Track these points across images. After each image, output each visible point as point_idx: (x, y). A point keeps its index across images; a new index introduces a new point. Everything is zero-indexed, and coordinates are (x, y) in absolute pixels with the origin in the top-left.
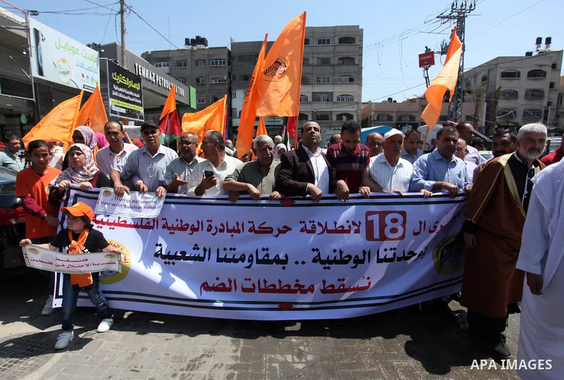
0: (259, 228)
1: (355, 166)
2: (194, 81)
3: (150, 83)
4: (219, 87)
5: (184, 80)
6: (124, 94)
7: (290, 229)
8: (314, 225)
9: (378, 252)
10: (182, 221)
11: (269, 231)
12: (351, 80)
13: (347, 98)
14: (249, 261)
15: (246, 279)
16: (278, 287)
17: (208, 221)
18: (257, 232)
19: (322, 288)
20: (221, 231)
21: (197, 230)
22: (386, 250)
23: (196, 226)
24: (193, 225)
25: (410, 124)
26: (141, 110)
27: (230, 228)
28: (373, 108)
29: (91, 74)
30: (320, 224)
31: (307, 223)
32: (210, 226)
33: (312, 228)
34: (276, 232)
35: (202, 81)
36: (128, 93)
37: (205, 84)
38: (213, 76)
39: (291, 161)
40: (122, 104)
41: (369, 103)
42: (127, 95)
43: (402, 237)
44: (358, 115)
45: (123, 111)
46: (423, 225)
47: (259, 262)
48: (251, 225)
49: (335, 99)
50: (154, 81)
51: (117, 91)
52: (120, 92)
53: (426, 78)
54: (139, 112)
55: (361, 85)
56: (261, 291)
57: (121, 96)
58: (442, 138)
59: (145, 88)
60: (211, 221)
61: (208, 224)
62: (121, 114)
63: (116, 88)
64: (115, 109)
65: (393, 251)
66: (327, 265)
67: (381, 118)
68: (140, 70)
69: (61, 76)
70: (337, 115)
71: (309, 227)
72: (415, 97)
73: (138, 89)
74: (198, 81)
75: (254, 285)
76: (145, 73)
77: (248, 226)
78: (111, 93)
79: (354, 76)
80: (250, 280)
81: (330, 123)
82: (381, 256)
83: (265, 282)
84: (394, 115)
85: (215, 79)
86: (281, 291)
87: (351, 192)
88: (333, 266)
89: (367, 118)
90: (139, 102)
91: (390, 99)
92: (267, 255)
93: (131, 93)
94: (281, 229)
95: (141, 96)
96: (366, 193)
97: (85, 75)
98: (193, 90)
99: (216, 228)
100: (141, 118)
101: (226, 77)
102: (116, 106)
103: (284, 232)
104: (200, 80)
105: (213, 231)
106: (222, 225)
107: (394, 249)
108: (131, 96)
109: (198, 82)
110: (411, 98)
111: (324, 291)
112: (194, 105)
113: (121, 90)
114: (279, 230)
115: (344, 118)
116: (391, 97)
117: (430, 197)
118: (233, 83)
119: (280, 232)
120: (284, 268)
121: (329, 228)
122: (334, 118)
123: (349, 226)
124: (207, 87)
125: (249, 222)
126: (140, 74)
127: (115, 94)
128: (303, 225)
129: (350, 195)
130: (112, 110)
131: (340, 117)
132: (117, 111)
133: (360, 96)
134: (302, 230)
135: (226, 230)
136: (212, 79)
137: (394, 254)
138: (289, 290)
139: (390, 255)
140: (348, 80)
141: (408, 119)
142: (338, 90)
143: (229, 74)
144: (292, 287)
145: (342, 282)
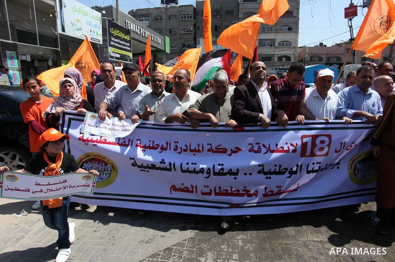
0: (216, 148)
1: (294, 98)
2: (168, 31)
3: (136, 35)
4: (186, 36)
5: (160, 31)
6: (118, 43)
7: (241, 150)
8: (259, 146)
9: (308, 166)
10: (153, 142)
11: (224, 151)
12: (290, 29)
13: (286, 44)
14: (207, 173)
15: (205, 186)
16: (229, 192)
17: (175, 142)
18: (214, 152)
19: (264, 193)
20: (185, 150)
21: (166, 149)
22: (313, 164)
23: (165, 146)
24: (162, 145)
25: (337, 64)
26: (131, 55)
27: (193, 148)
28: (307, 51)
29: (96, 30)
30: (264, 146)
31: (254, 144)
32: (176, 146)
33: (258, 149)
34: (229, 152)
35: (174, 32)
36: (121, 42)
37: (176, 34)
38: (182, 28)
39: (244, 94)
40: (117, 50)
41: (304, 47)
42: (120, 44)
43: (327, 154)
44: (295, 57)
45: (118, 56)
46: (343, 145)
47: (215, 174)
48: (210, 146)
49: (277, 44)
50: (139, 33)
51: (114, 41)
52: (116, 42)
53: (350, 27)
54: (129, 57)
55: (298, 33)
56: (216, 194)
57: (117, 45)
58: (360, 75)
59: (133, 38)
60: (177, 142)
61: (175, 144)
62: (117, 58)
63: (113, 39)
64: (112, 54)
65: (319, 165)
66: (268, 176)
67: (313, 59)
68: (129, 25)
69: (76, 32)
70: (278, 57)
71: (256, 149)
72: (342, 42)
73: (128, 39)
74: (171, 31)
75: (211, 190)
76: (132, 27)
77: (206, 147)
78: (110, 43)
79: (292, 25)
80: (208, 187)
81: (273, 63)
82: (310, 169)
83: (220, 188)
84: (324, 57)
85: (184, 30)
86: (232, 194)
87: (289, 120)
88: (273, 176)
89: (302, 59)
90: (129, 49)
91: (321, 44)
92: (222, 169)
93: (124, 43)
94: (233, 150)
95: (130, 45)
96: (301, 120)
97: (92, 31)
98: (167, 39)
99: (181, 148)
100: (130, 61)
101: (192, 29)
102: (113, 52)
103: (236, 152)
104: (173, 31)
105: (179, 150)
106: (186, 146)
107: (320, 163)
108: (124, 45)
109: (171, 33)
110: (338, 43)
111: (265, 195)
112: (168, 51)
113: (116, 40)
114: (231, 150)
115: (284, 59)
116: (322, 42)
117: (350, 123)
118: (198, 32)
119: (233, 152)
120: (235, 178)
121: (271, 149)
122: (276, 59)
123: (288, 147)
124: (178, 36)
125: (208, 144)
126: (129, 28)
127: (112, 43)
128: (251, 146)
129: (289, 122)
130: (110, 55)
131: (280, 58)
132: (114, 56)
133: (296, 42)
134: (250, 151)
135: (189, 150)
136: (182, 30)
137: (320, 167)
138: (238, 194)
139: (316, 167)
140: (287, 29)
141: (335, 59)
142: (280, 37)
143: (195, 26)
144: (241, 192)
145: (279, 189)
